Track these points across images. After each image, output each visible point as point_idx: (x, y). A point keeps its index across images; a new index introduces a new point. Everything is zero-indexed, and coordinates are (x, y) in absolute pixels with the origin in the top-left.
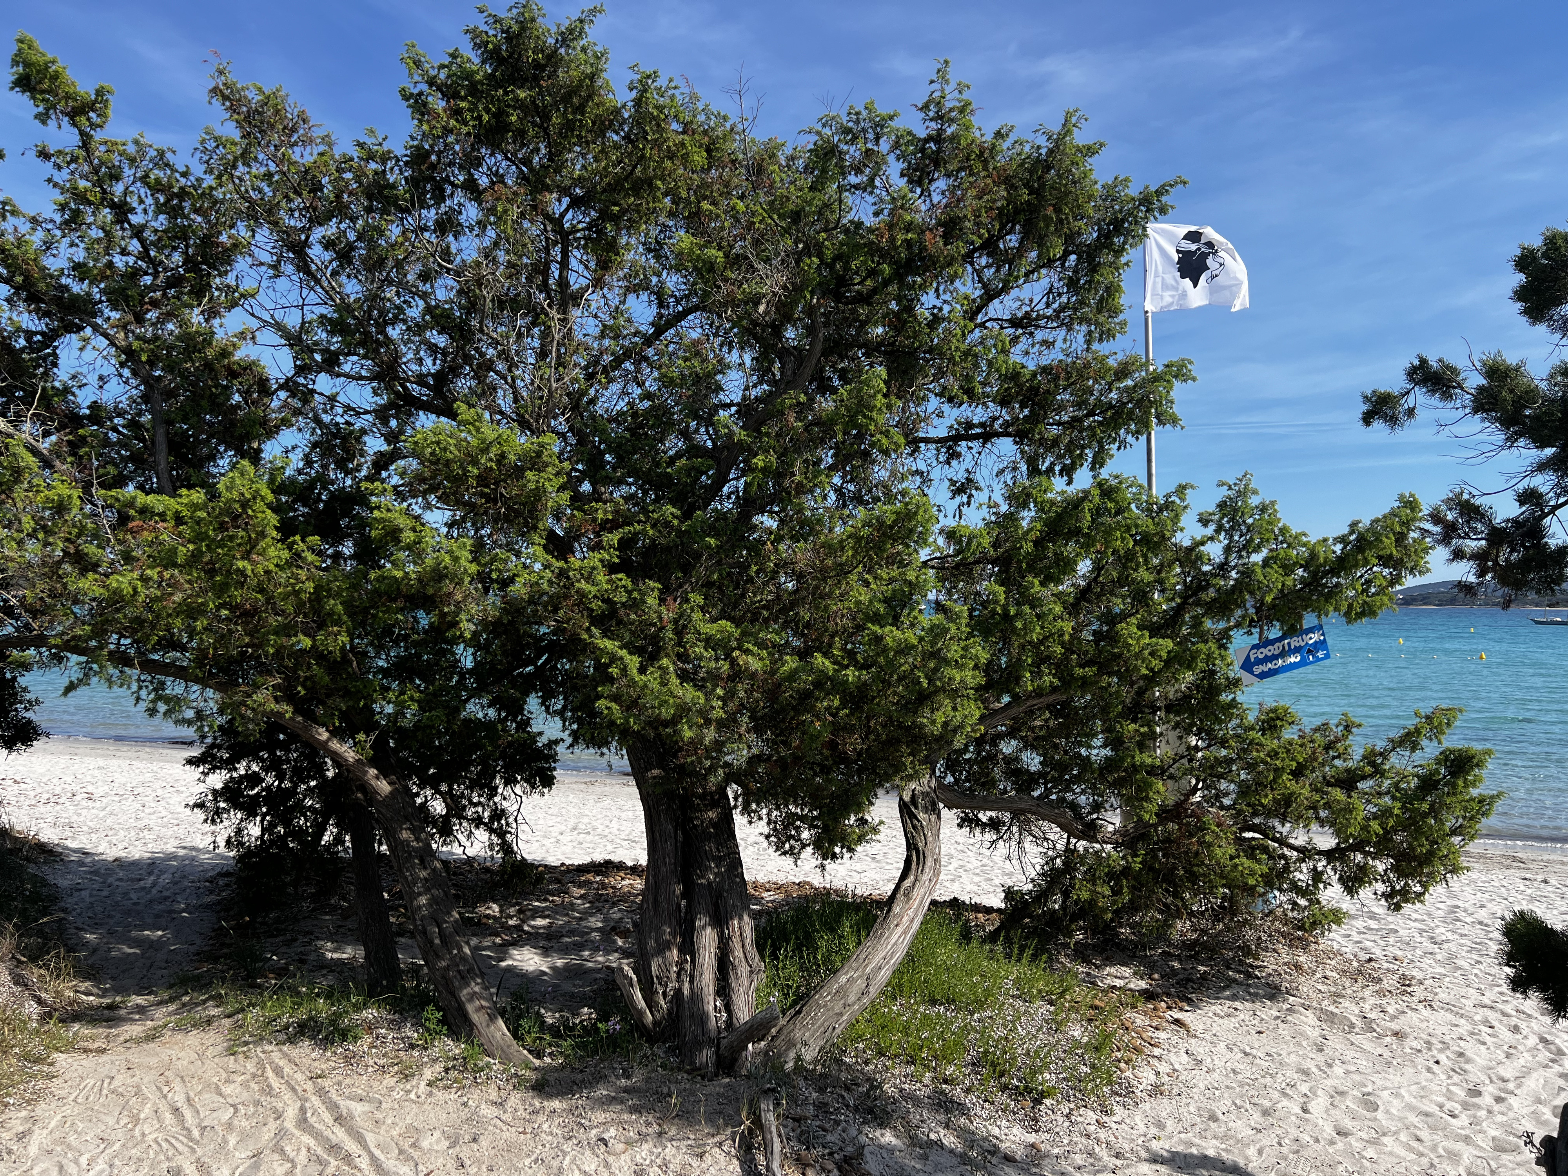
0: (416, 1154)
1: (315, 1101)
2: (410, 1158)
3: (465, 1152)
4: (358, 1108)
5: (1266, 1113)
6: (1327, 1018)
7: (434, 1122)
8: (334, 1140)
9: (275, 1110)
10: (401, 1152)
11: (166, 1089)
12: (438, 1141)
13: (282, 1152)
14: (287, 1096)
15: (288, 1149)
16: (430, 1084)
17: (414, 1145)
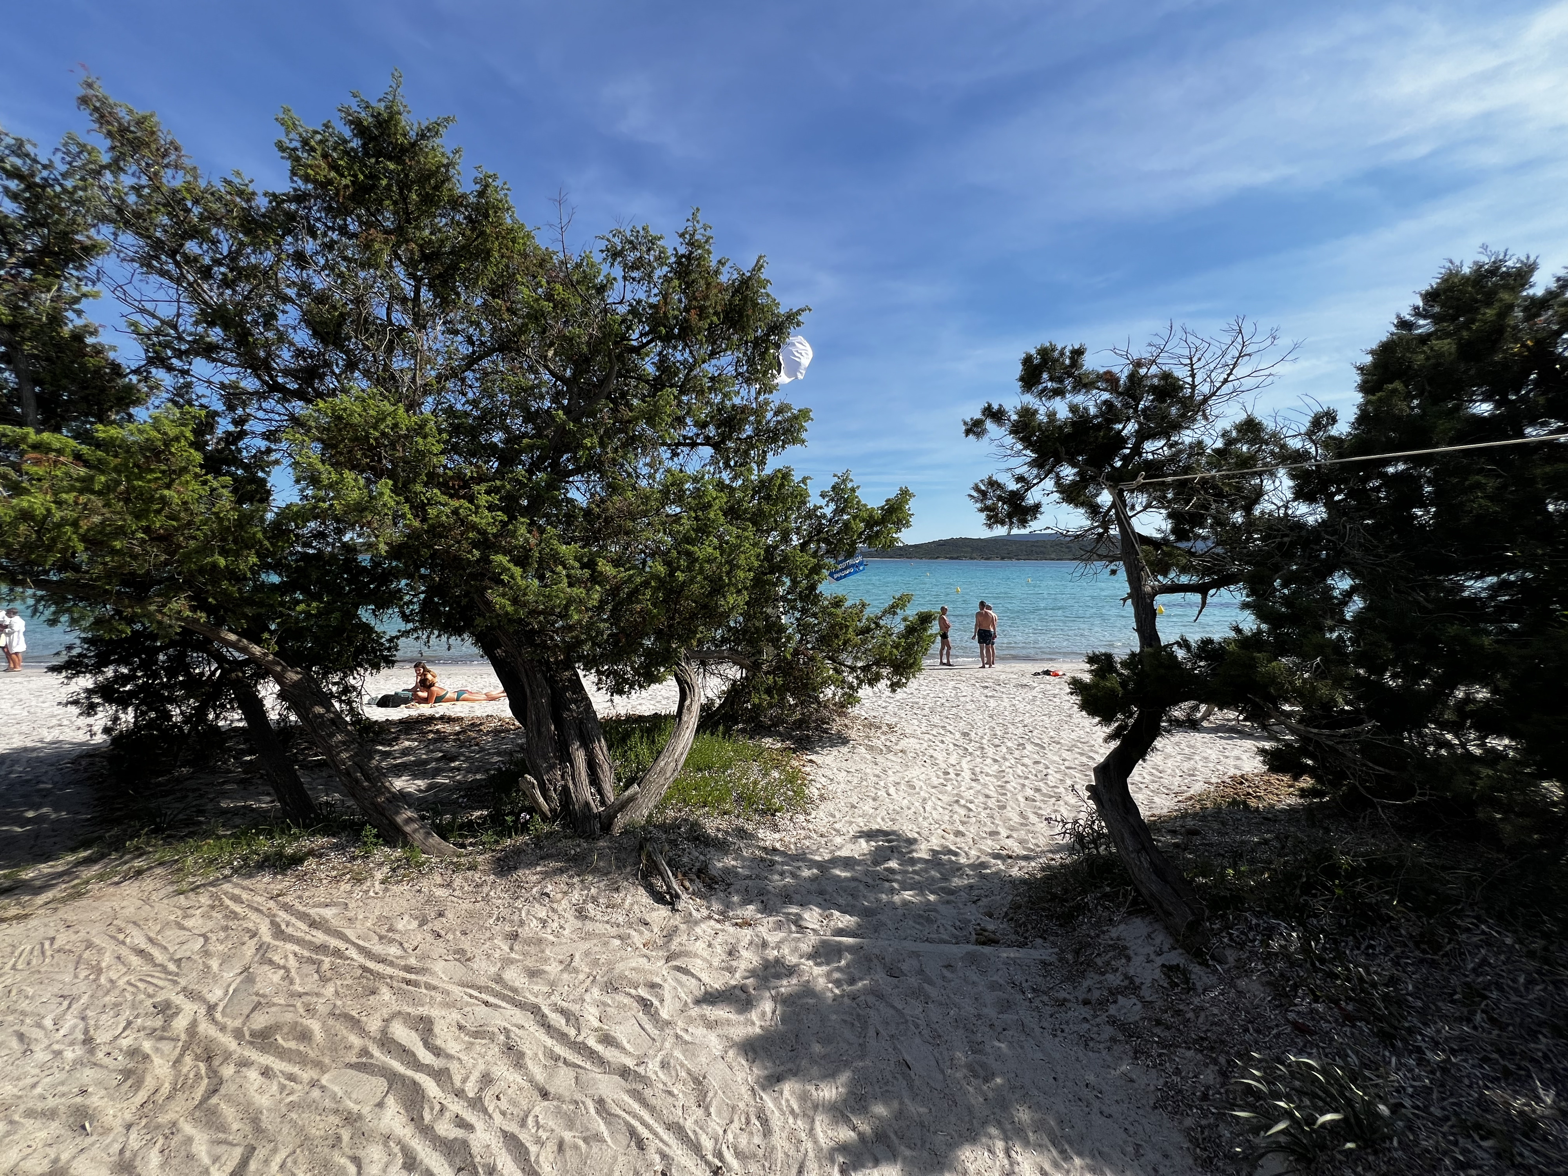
0: (397, 937)
1: (282, 915)
2: (391, 941)
3: (437, 925)
4: (328, 913)
5: (874, 799)
6: (870, 748)
7: (399, 910)
8: (318, 942)
9: (248, 930)
10: (381, 938)
11: (121, 937)
12: (409, 922)
13: (271, 962)
14: (254, 916)
15: (276, 958)
16: (383, 882)
17: (390, 930)
